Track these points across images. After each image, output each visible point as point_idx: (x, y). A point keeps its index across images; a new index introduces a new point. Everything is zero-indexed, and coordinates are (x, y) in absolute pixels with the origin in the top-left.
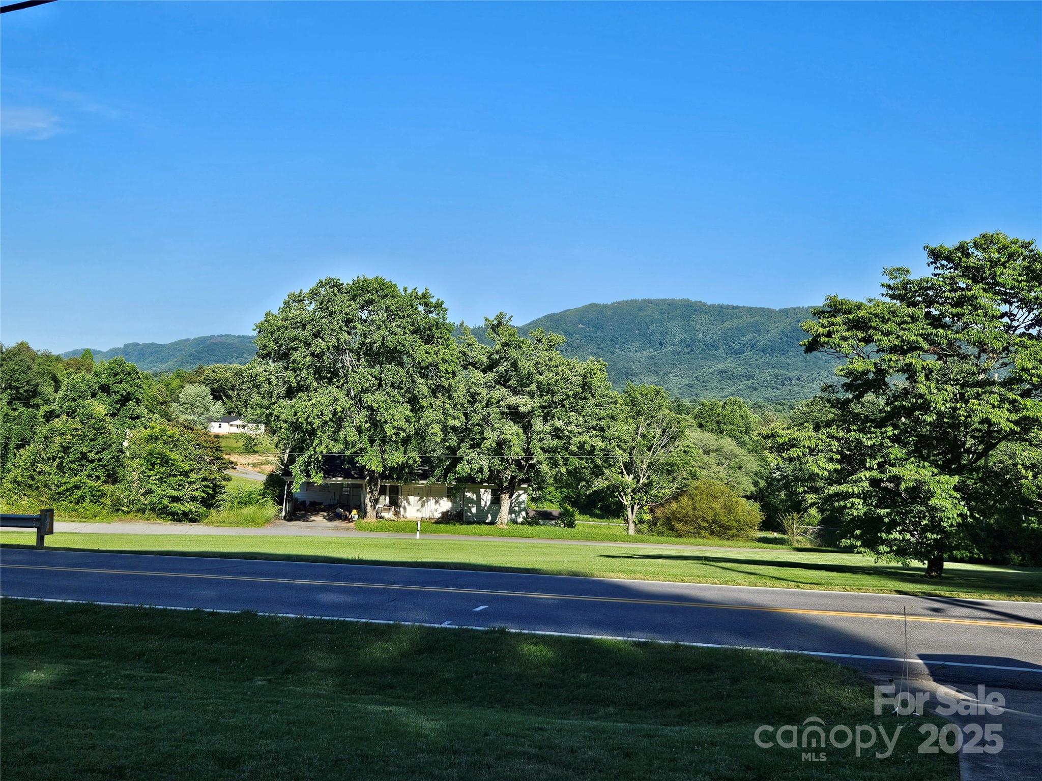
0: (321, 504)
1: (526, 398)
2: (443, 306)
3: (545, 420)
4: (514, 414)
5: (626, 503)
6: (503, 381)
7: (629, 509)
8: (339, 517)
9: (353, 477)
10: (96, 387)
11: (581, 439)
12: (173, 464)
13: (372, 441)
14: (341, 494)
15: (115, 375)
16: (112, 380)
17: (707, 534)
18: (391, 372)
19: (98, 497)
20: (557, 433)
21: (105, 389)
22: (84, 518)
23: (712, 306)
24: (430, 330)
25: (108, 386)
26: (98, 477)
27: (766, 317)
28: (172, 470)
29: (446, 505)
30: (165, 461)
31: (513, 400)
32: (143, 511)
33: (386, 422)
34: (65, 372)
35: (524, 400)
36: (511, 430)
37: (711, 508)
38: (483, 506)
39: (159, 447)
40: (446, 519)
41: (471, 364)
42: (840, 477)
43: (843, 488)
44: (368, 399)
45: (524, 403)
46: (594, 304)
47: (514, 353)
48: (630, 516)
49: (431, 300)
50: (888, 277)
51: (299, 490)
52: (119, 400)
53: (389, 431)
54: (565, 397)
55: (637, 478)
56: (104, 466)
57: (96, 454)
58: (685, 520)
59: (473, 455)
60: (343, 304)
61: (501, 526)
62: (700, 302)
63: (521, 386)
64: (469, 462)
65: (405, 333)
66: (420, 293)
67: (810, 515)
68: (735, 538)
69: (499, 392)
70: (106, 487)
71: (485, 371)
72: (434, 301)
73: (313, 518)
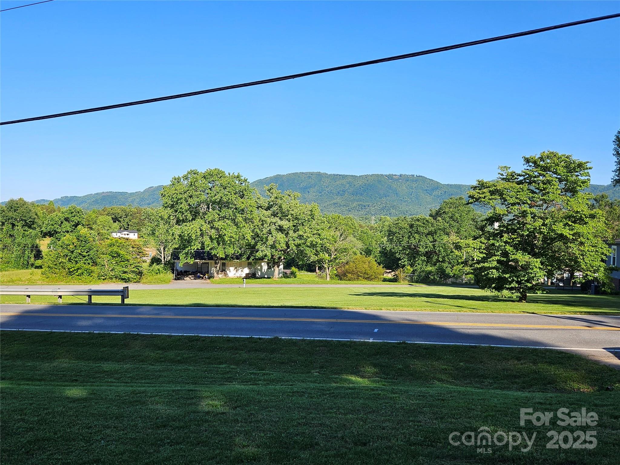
0: (189, 271)
1: (287, 222)
2: (247, 181)
3: (295, 232)
4: (281, 229)
5: (325, 266)
6: (274, 215)
7: (327, 269)
8: (199, 277)
9: (205, 259)
10: (63, 219)
11: (311, 239)
12: (122, 257)
13: (219, 244)
14: (198, 267)
15: (72, 213)
16: (70, 215)
17: (362, 279)
18: (225, 212)
19: (90, 273)
20: (300, 237)
21: (67, 219)
22: (86, 283)
23: (330, 175)
24: (242, 192)
25: (69, 218)
26: (89, 264)
27: (353, 179)
28: (121, 259)
29: (246, 271)
30: (119, 255)
31: (280, 223)
32: (111, 278)
33: (225, 235)
34: (41, 212)
35: (286, 223)
36: (280, 236)
37: (364, 267)
38: (263, 272)
39: (115, 249)
40: (247, 277)
41: (259, 207)
42: (484, 260)
43: (486, 265)
44: (216, 224)
45: (285, 224)
46: (279, 175)
47: (279, 201)
48: (327, 272)
49: (242, 178)
50: (500, 170)
51: (182, 266)
52: (74, 225)
53: (226, 238)
54: (304, 221)
55: (330, 255)
56: (91, 258)
57: (86, 253)
58: (352, 273)
59: (264, 248)
60: (201, 182)
61: (275, 279)
62: (325, 173)
63: (284, 215)
64: (262, 251)
65: (231, 194)
66: (236, 174)
67: (407, 269)
68: (374, 280)
69: (274, 220)
70: (93, 268)
71: (266, 210)
72: (243, 178)
73: (185, 279)
